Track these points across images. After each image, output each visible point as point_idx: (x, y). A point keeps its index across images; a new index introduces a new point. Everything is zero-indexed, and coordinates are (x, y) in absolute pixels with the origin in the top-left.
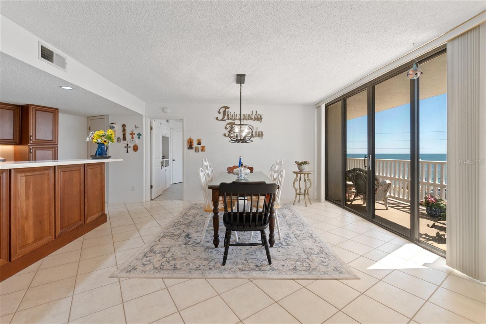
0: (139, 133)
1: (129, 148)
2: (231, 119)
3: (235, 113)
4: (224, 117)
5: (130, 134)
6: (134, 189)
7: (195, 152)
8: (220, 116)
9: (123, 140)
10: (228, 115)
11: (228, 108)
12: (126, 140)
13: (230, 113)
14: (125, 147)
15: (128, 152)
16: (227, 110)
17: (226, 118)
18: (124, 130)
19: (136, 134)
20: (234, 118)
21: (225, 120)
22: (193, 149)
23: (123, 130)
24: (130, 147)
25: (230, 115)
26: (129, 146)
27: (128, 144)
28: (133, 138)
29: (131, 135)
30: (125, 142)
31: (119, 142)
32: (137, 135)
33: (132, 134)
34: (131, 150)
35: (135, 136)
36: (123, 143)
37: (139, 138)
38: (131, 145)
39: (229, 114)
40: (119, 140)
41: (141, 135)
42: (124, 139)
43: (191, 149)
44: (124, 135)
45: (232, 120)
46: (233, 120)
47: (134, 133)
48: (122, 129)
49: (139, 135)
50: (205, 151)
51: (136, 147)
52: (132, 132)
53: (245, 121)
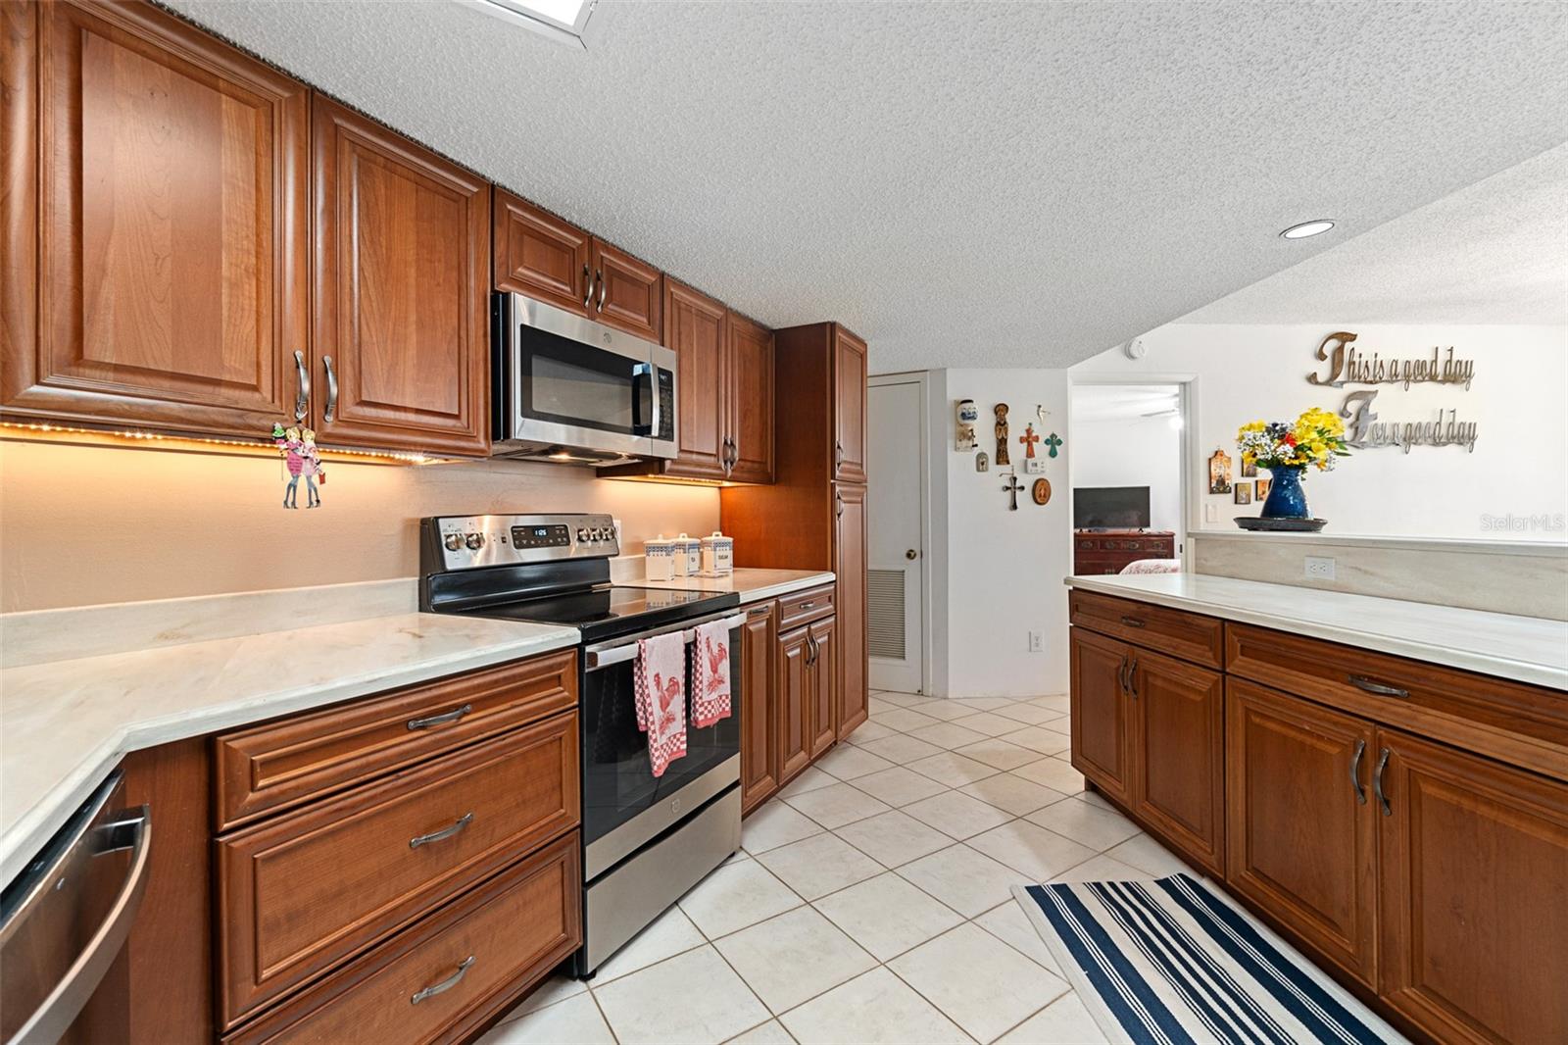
0: (1053, 436)
1: (1018, 492)
2: (1362, 379)
3: (1376, 355)
4: (1334, 375)
5: (1022, 440)
6: (1037, 645)
7: (1237, 502)
8: (1323, 370)
9: (998, 463)
10: (1352, 363)
11: (1353, 338)
12: (1008, 463)
13: (1360, 355)
14: (1008, 488)
15: (1014, 507)
16: (1348, 346)
17: (1341, 378)
18: (1001, 425)
19: (1042, 440)
20: (1375, 376)
21: (1340, 385)
22: (1230, 492)
23: (998, 424)
24: (1022, 488)
25: (1360, 363)
26: (1018, 484)
27: (1015, 475)
28: (1030, 454)
29: (1025, 444)
31: (983, 471)
32: (1047, 442)
33: (1029, 439)
34: (1024, 498)
35: (1041, 449)
36: (997, 475)
37: (1053, 454)
38: (1026, 480)
39: (1356, 359)
40: (983, 464)
41: (1059, 442)
42: (1002, 456)
43: (1224, 492)
44: (1002, 443)
45: (1366, 382)
46: (1371, 383)
47: (1034, 434)
48: (992, 419)
49: (1054, 442)
51: (1045, 490)
52: (1029, 431)
53: (1412, 385)
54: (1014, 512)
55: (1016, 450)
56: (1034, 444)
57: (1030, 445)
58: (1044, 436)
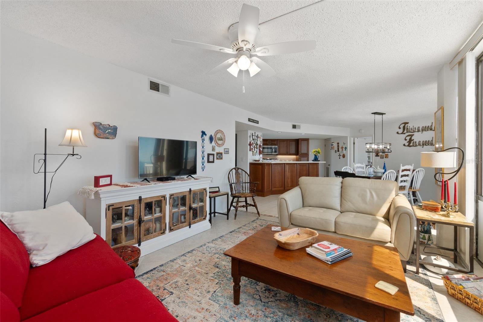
0: (346, 147)
2: (410, 132)
3: (413, 126)
4: (404, 131)
5: (341, 148)
7: (381, 158)
8: (401, 131)
10: (407, 129)
11: (408, 123)
15: (340, 158)
16: (406, 125)
18: (338, 146)
20: (413, 131)
21: (405, 134)
22: (379, 156)
26: (340, 155)
27: (340, 153)
28: (342, 150)
30: (338, 152)
33: (342, 148)
34: (341, 157)
35: (344, 149)
37: (345, 150)
38: (342, 154)
39: (408, 128)
40: (336, 152)
42: (338, 151)
43: (378, 156)
44: (338, 148)
45: (411, 132)
46: (412, 132)
48: (337, 145)
49: (346, 148)
50: (388, 158)
51: (344, 156)
52: (342, 147)
55: (340, 150)
57: (342, 149)
58: (344, 147)
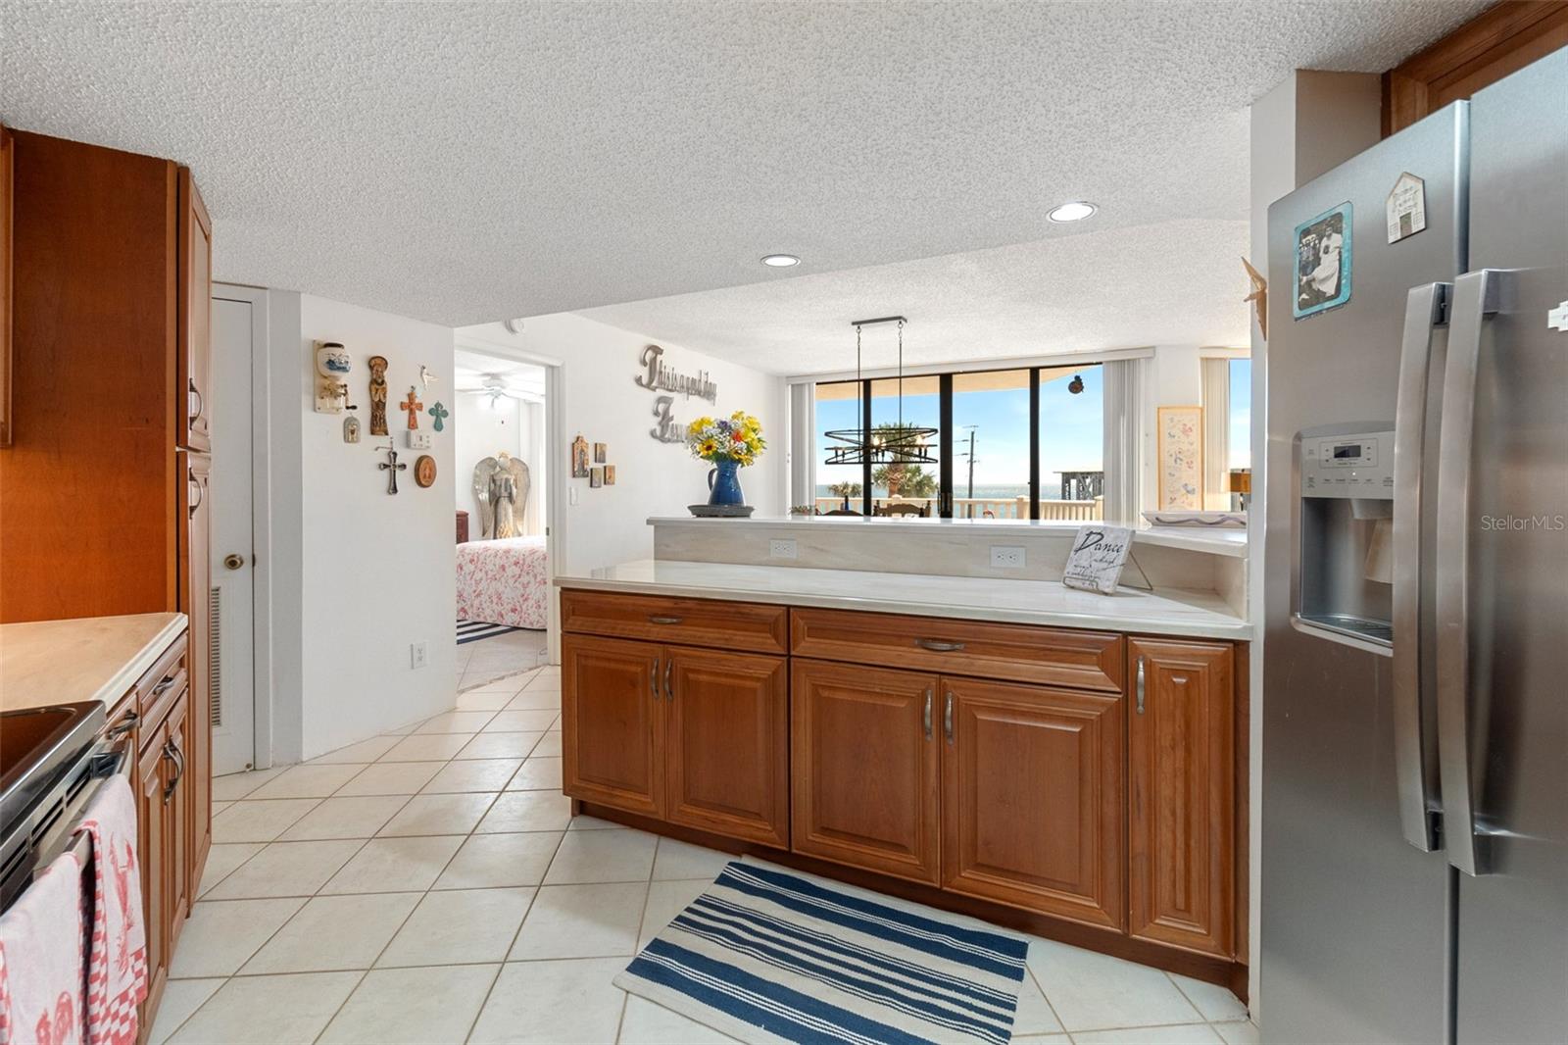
0: (438, 405)
1: (398, 472)
2: (666, 387)
3: (673, 369)
4: (651, 380)
5: (402, 406)
6: (420, 659)
8: (645, 375)
9: (373, 433)
10: (661, 372)
11: (662, 351)
12: (387, 434)
13: (665, 367)
14: (386, 466)
15: (394, 490)
16: (659, 358)
17: (654, 384)
18: (377, 383)
19: (427, 407)
20: (672, 386)
21: (654, 389)
22: (585, 476)
23: (373, 382)
24: (403, 466)
25: (665, 373)
26: (399, 461)
27: (395, 450)
28: (412, 424)
29: (406, 412)
30: (382, 441)
31: (353, 441)
32: (431, 412)
33: (411, 406)
34: (405, 478)
35: (424, 419)
36: (370, 449)
37: (438, 427)
38: (408, 457)
39: (663, 369)
40: (353, 432)
41: (445, 414)
42: (378, 424)
43: (582, 475)
44: (378, 408)
45: (668, 390)
46: (670, 391)
47: (417, 401)
49: (439, 413)
50: (613, 483)
51: (431, 470)
52: (411, 396)
53: (690, 397)
54: (393, 497)
55: (395, 418)
56: (417, 412)
57: (412, 412)
58: (428, 405)
